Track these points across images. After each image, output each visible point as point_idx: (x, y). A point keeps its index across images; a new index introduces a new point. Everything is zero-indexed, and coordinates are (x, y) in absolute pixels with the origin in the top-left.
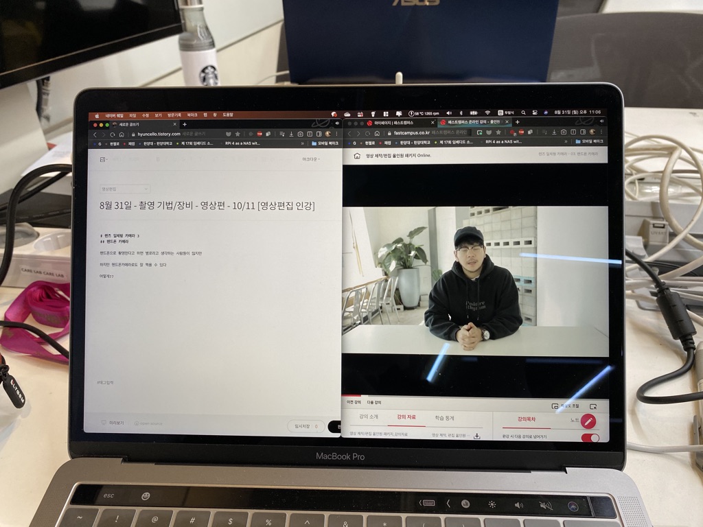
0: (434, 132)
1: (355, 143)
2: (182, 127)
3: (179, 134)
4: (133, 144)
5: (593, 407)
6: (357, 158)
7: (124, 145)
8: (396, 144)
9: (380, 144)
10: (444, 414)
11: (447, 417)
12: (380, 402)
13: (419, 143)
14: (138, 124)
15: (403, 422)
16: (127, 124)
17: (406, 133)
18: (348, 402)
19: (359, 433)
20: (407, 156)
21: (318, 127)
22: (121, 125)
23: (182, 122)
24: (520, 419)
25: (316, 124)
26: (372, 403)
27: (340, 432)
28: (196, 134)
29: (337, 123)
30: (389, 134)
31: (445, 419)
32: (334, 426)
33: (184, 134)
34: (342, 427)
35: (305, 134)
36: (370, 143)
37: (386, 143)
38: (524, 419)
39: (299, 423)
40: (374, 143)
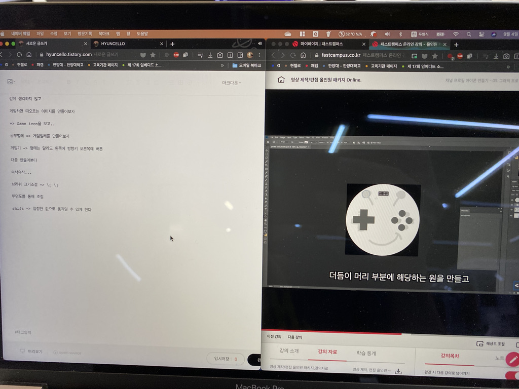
0: (365, 55)
1: (279, 66)
3: (90, 54)
4: (42, 65)
6: (281, 82)
7: (32, 66)
8: (323, 67)
9: (306, 67)
10: (366, 349)
11: (369, 353)
12: (301, 337)
13: (349, 66)
14: (46, 43)
15: (323, 356)
16: (35, 43)
17: (334, 55)
18: (269, 336)
19: (279, 367)
20: (336, 80)
21: (240, 48)
22: (28, 43)
23: (93, 40)
24: (443, 356)
25: (237, 44)
26: (293, 337)
27: (260, 365)
28: (109, 55)
29: (260, 43)
30: (317, 56)
31: (366, 354)
32: (254, 359)
33: (96, 54)
34: (262, 360)
35: (225, 55)
36: (296, 66)
37: (313, 65)
38: (448, 356)
39: (219, 356)
40: (299, 66)
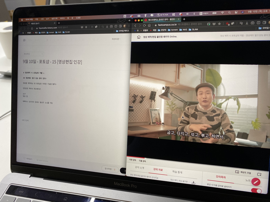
0: (179, 24)
1: (138, 31)
2: (58, 24)
3: (56, 28)
4: (37, 33)
5: (259, 174)
6: (139, 38)
7: (33, 33)
9: (150, 31)
10: (177, 170)
11: (179, 172)
12: (145, 161)
13: (171, 30)
14: (39, 23)
15: (156, 172)
16: (34, 23)
17: (164, 25)
18: (130, 159)
19: (135, 175)
20: (164, 37)
21: (120, 23)
22: (32, 24)
23: (58, 22)
24: (217, 177)
25: (119, 21)
26: (141, 161)
27: (125, 173)
28: (64, 28)
29: (129, 20)
30: (156, 26)
31: (177, 172)
32: (123, 170)
33: (59, 28)
34: (127, 171)
35: (114, 26)
37: (154, 30)
38: (220, 177)
39: (107, 167)
40: (147, 30)
